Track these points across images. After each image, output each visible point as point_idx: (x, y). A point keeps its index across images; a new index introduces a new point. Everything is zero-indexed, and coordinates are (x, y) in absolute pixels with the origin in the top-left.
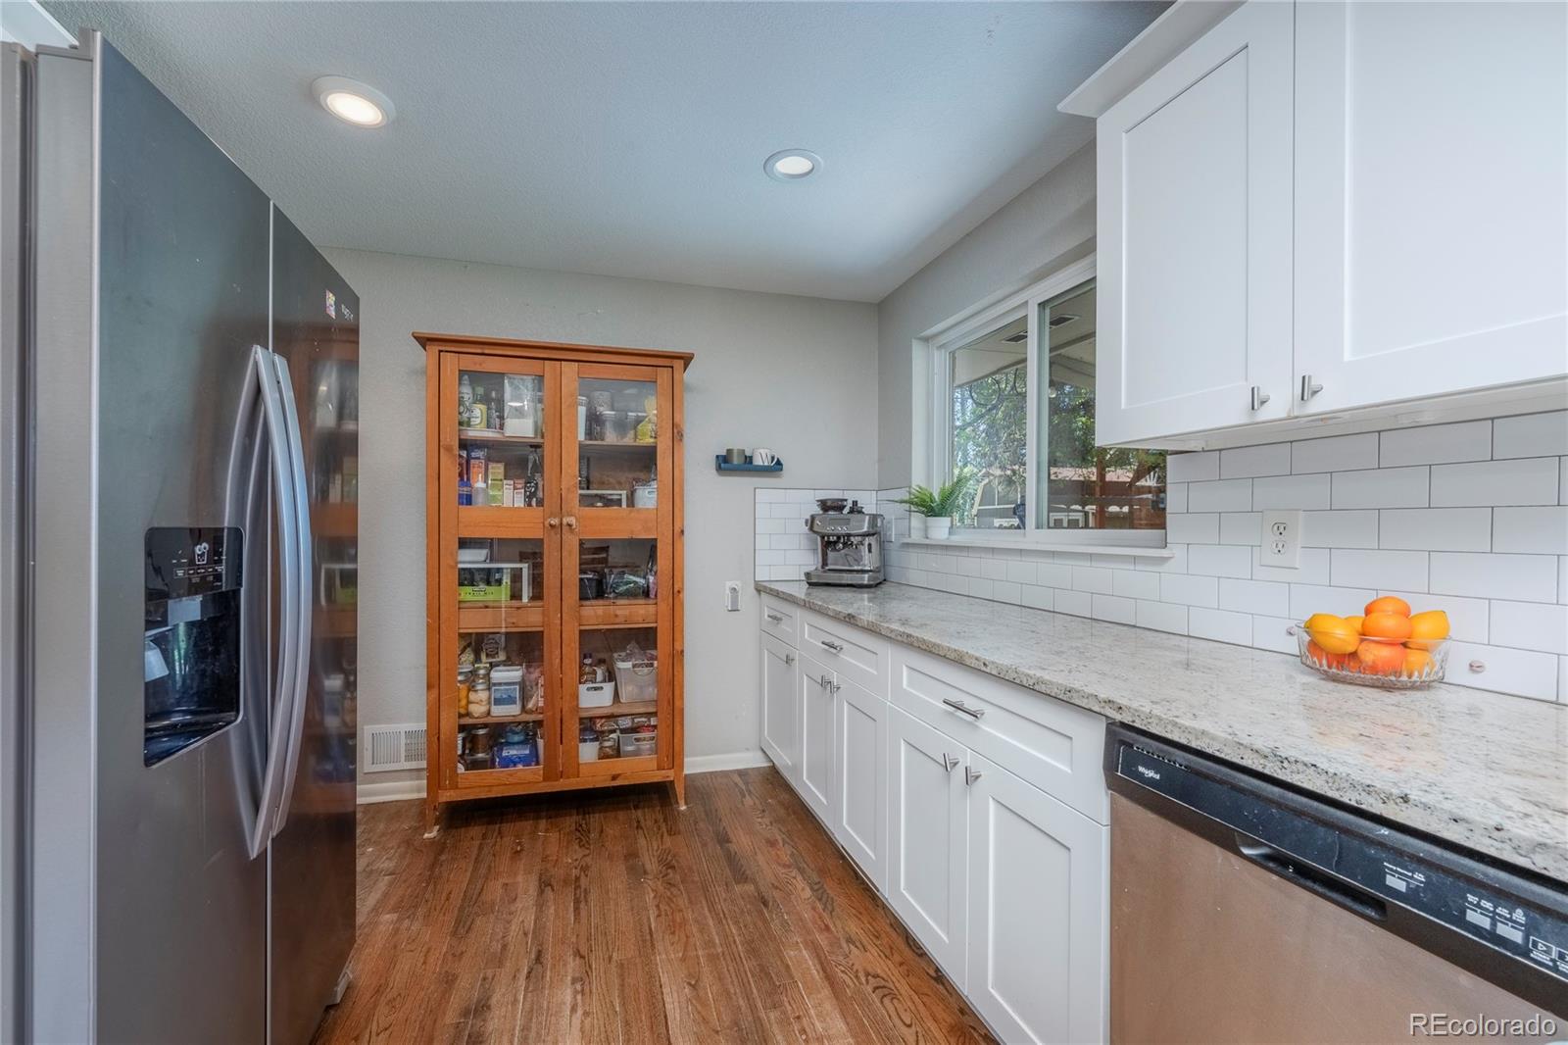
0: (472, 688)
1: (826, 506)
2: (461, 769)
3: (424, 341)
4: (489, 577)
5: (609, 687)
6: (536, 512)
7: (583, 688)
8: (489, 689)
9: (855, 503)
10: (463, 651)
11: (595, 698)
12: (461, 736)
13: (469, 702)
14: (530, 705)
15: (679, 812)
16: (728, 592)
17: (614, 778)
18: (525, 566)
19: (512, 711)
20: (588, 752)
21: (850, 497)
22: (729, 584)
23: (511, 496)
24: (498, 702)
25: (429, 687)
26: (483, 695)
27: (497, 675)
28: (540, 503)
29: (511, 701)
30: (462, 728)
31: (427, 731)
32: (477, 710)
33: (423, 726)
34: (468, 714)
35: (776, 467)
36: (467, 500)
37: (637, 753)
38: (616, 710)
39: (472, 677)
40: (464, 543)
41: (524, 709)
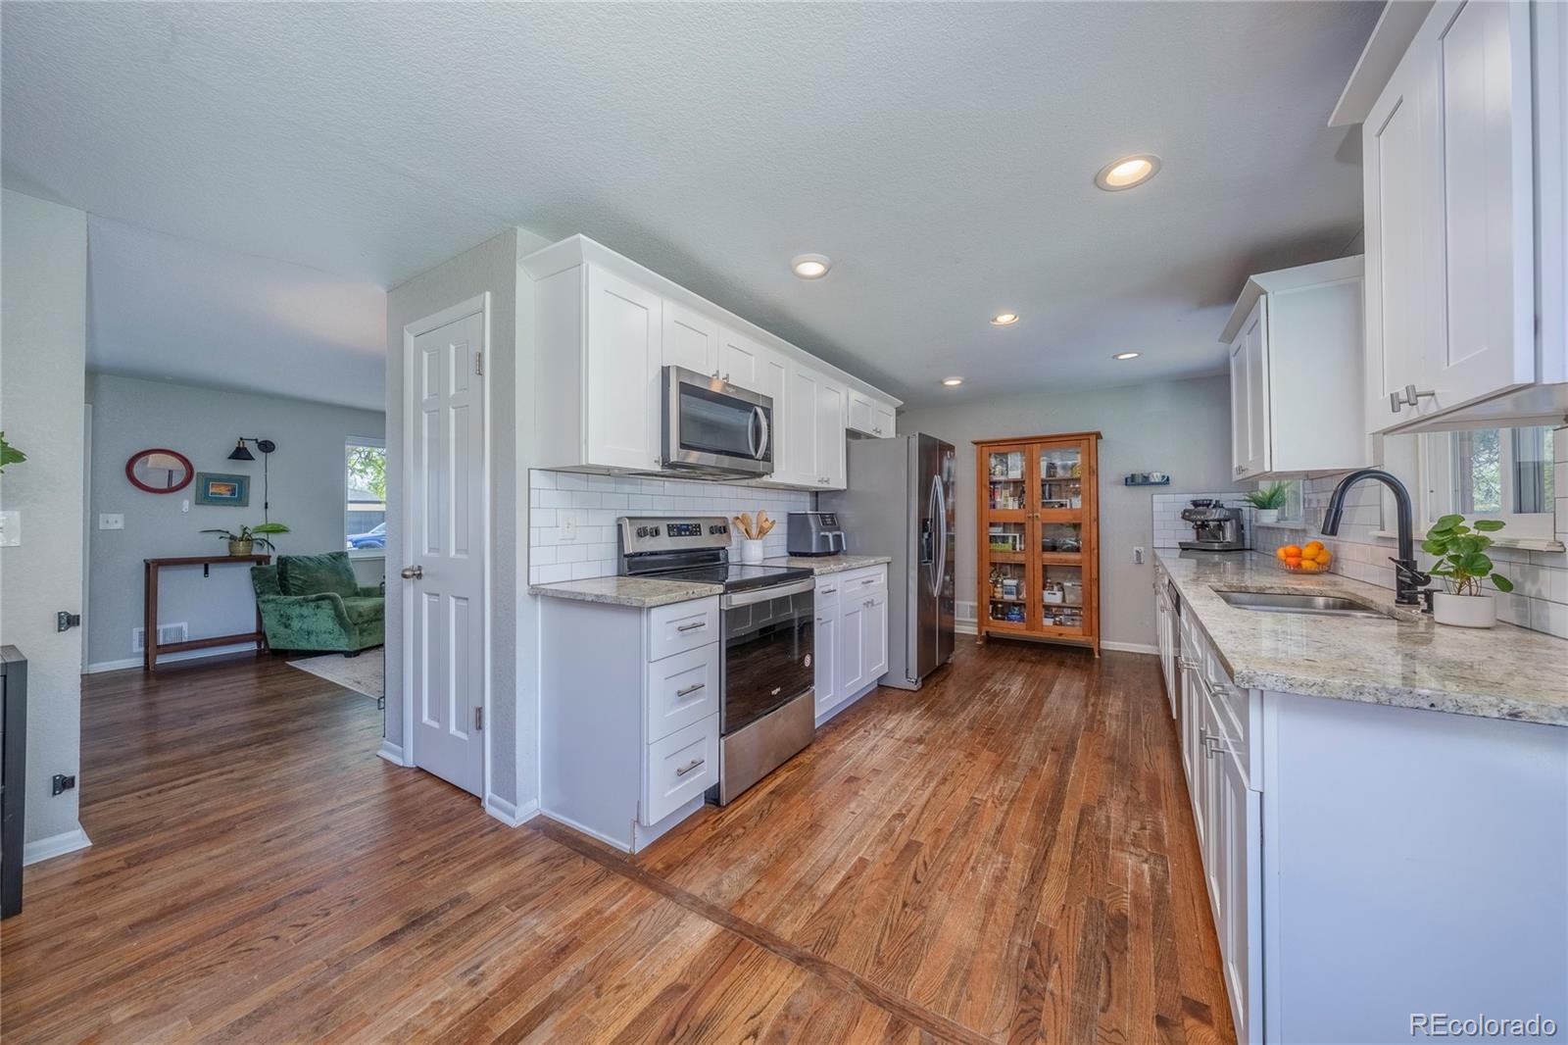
0: (995, 586)
1: (1196, 504)
2: (991, 618)
3: (976, 443)
4: (1004, 539)
5: (1059, 594)
6: (1023, 511)
7: (1046, 593)
8: (1002, 587)
9: (1217, 501)
10: (992, 572)
11: (1053, 598)
12: (991, 607)
13: (994, 592)
14: (1021, 597)
15: (1094, 659)
16: (1135, 553)
17: (1060, 635)
18: (1018, 535)
19: (1013, 598)
20: (1048, 622)
21: (1214, 497)
22: (1135, 548)
23: (1012, 504)
24: (1006, 593)
25: (979, 583)
26: (1000, 590)
27: (1006, 582)
28: (1024, 507)
29: (1011, 593)
30: (991, 602)
31: (978, 607)
32: (998, 595)
33: (976, 604)
34: (994, 597)
35: (1166, 481)
36: (994, 506)
37: (1073, 626)
38: (1064, 605)
39: (995, 583)
40: (992, 525)
41: (1018, 599)
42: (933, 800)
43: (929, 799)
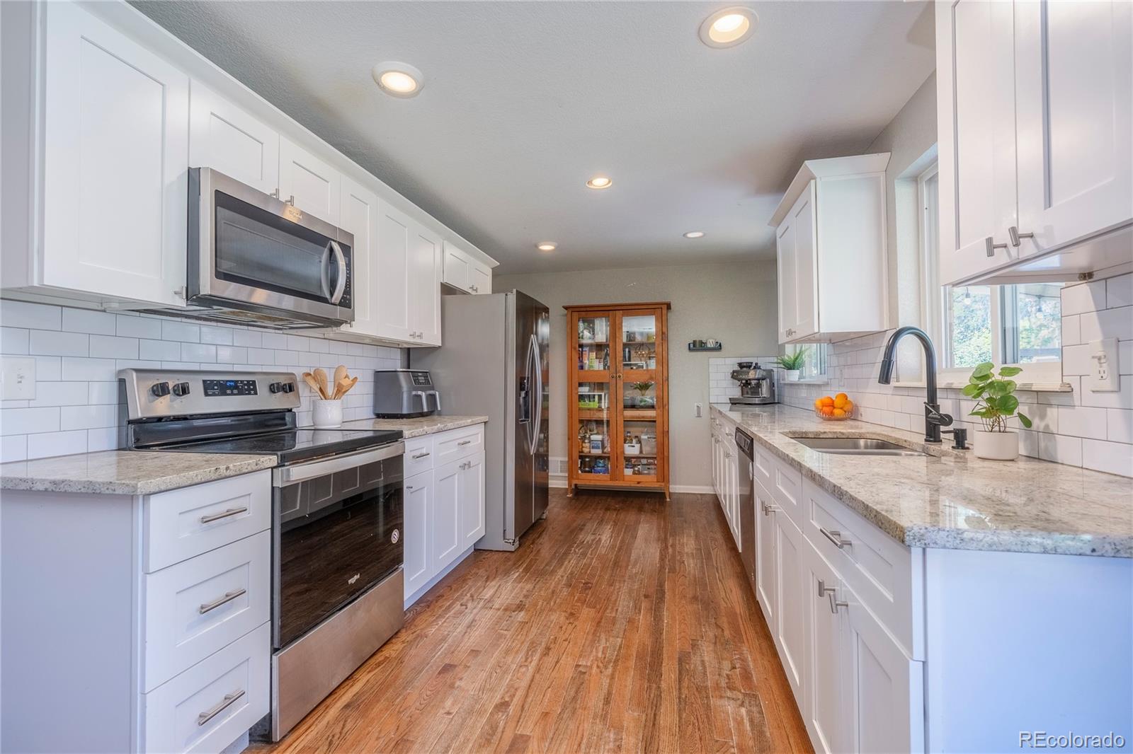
0: (583, 442)
1: (741, 365)
2: (580, 472)
3: (566, 308)
4: (591, 398)
5: (638, 446)
6: (607, 371)
7: (626, 445)
8: (590, 442)
9: (756, 364)
10: (580, 429)
11: (632, 450)
12: (580, 461)
13: (583, 447)
14: (605, 450)
15: (666, 501)
16: (696, 408)
17: (639, 483)
18: (603, 394)
19: (598, 452)
20: (628, 472)
21: (754, 360)
22: (696, 404)
23: (597, 366)
24: (593, 448)
25: (569, 439)
26: (587, 445)
27: (593, 437)
28: (609, 369)
29: (598, 448)
30: (581, 457)
31: (568, 461)
32: (586, 450)
33: (566, 459)
34: (582, 452)
35: (718, 347)
36: (582, 367)
37: (649, 474)
38: (640, 455)
39: (584, 438)
40: (581, 385)
41: (603, 452)
42: (537, 676)
43: (534, 676)
